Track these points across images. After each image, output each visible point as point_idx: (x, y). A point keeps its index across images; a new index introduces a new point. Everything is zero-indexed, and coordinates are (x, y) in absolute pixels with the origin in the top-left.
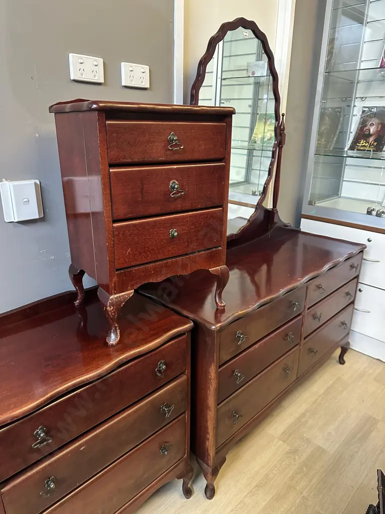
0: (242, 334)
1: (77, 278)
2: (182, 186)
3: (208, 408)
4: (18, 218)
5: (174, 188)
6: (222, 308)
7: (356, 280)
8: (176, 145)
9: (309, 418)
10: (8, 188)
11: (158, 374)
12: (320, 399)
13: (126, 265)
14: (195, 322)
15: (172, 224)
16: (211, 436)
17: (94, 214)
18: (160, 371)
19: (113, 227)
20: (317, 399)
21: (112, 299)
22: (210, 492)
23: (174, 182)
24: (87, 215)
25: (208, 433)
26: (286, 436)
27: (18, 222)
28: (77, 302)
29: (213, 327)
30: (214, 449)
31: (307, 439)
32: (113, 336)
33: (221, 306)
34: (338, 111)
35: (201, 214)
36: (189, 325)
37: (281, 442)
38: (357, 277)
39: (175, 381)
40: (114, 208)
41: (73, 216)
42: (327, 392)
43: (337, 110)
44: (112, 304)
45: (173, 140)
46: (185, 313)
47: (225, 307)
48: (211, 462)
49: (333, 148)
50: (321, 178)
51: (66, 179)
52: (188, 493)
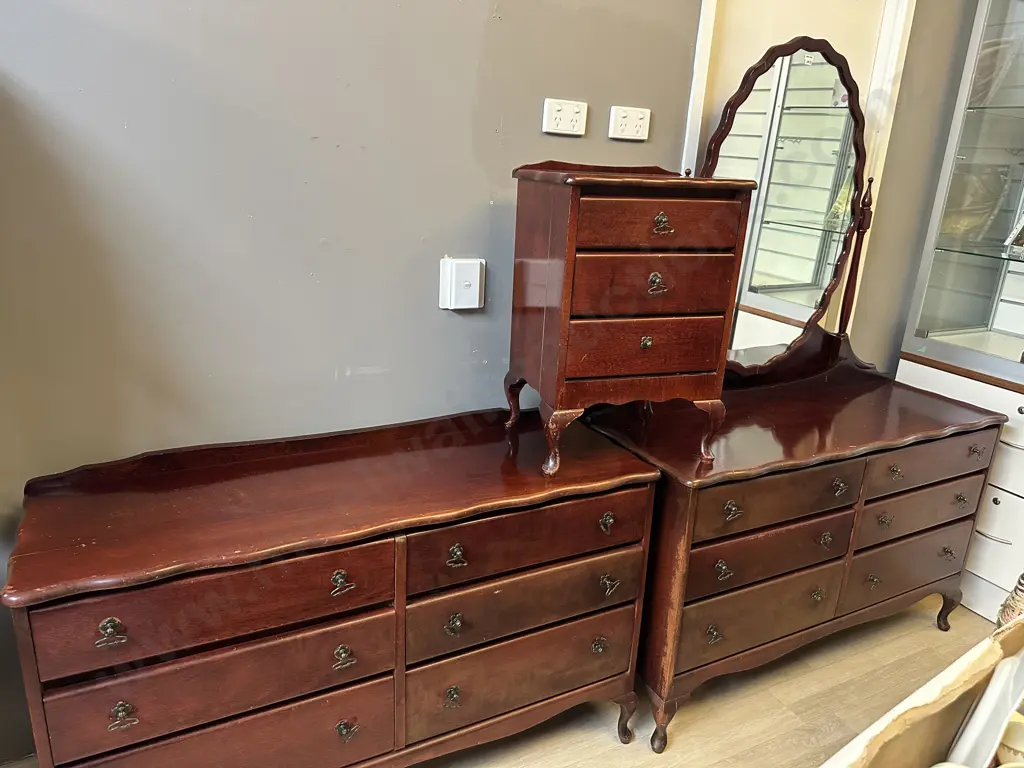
0: (734, 506)
1: (513, 390)
2: (664, 282)
3: (670, 604)
4: (456, 304)
5: (655, 282)
6: (709, 462)
7: (982, 476)
8: (664, 229)
9: (853, 693)
10: (449, 267)
11: (602, 527)
12: (881, 671)
13: (578, 375)
14: (662, 472)
15: (646, 330)
16: (669, 649)
17: (550, 310)
18: (605, 525)
19: (570, 324)
20: (875, 671)
21: (556, 416)
22: (660, 742)
23: (656, 275)
24: (540, 310)
25: (666, 644)
26: (803, 707)
27: (455, 310)
28: (508, 424)
29: (689, 483)
30: (672, 674)
31: (839, 721)
32: (551, 463)
33: (707, 459)
34: (1002, 173)
35: (690, 321)
36: (653, 474)
37: (792, 713)
38: (984, 471)
39: (625, 549)
40: (574, 301)
41: (521, 310)
42: (900, 665)
43: (1000, 170)
44: (554, 422)
45: (661, 221)
46: (652, 460)
47: (714, 463)
48: (665, 692)
49: (984, 239)
50: (951, 290)
51: (518, 260)
52: (626, 735)
